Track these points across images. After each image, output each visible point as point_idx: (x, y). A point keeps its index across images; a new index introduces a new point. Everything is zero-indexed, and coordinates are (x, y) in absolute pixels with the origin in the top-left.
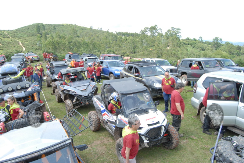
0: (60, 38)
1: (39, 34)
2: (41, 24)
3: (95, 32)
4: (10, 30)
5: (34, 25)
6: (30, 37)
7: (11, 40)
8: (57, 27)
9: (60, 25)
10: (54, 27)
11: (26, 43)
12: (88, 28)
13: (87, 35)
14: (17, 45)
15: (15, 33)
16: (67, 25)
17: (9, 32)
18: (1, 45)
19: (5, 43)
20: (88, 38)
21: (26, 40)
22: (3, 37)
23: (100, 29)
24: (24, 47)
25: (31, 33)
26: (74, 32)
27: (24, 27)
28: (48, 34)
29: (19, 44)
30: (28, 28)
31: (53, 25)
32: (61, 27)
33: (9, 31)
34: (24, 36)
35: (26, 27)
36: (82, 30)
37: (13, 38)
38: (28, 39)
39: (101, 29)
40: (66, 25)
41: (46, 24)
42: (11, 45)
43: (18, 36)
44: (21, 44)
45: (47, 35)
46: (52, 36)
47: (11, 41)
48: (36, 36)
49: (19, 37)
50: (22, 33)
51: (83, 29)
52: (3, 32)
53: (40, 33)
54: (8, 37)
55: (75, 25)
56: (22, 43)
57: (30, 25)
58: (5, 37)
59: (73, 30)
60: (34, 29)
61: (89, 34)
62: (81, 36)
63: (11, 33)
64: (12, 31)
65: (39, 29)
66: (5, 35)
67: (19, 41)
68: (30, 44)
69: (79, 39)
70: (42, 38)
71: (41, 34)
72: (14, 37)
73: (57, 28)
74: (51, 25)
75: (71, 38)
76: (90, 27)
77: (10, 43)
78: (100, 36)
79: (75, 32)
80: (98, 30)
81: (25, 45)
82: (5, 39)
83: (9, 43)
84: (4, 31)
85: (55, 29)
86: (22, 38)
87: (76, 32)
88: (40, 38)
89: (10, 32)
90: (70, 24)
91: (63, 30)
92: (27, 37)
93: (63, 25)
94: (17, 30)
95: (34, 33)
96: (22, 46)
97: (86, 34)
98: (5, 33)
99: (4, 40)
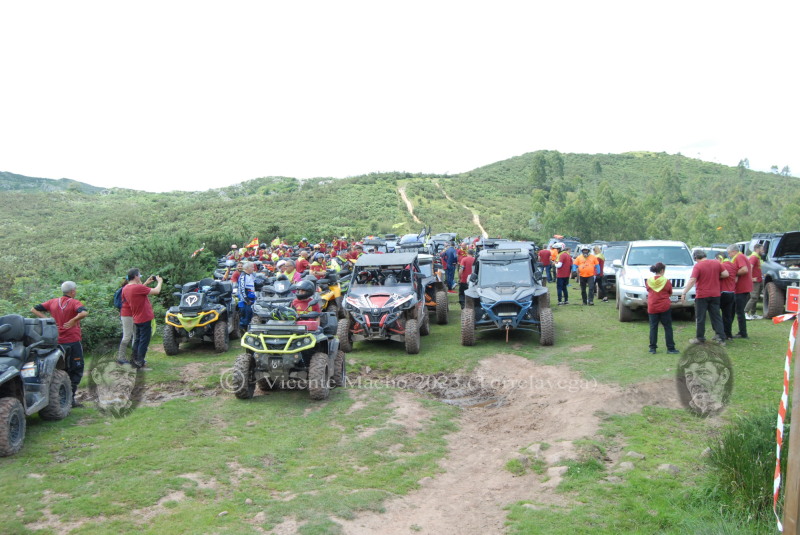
0: (613, 203)
1: (541, 187)
2: (552, 155)
3: (755, 183)
4: (449, 174)
5: (527, 157)
6: (510, 200)
7: (450, 208)
8: (608, 163)
9: (620, 157)
10: (598, 163)
11: (492, 216)
12: (730, 166)
13: (723, 192)
14: (465, 223)
15: (464, 186)
16: (647, 156)
17: (446, 180)
18: (419, 222)
19: (430, 216)
20: (722, 206)
21: (494, 208)
22: (428, 197)
23: (780, 171)
24: (486, 229)
25: (515, 184)
26: (670, 184)
27: (494, 165)
28: (572, 191)
29: (471, 219)
30: (506, 167)
31: (593, 157)
32: (624, 163)
33: (446, 177)
34: (493, 195)
35: (500, 163)
36: (706, 176)
37: (456, 199)
38: (503, 206)
39: (786, 169)
40: (641, 156)
41: (570, 155)
42: (446, 223)
43: (471, 193)
44: (476, 220)
45: (569, 193)
46: (584, 196)
47: (447, 210)
48: (529, 196)
49: (473, 199)
50: (486, 185)
51: (710, 170)
52: (428, 180)
53: (544, 184)
54: (440, 198)
55: (679, 155)
56: (481, 217)
57: (516, 158)
58: (432, 197)
59: (666, 177)
60: (527, 170)
61: (729, 189)
62: (695, 199)
63: (452, 185)
64: (456, 176)
65: (544, 170)
66: (434, 189)
67: (472, 210)
68: (505, 222)
69: (683, 211)
70: (548, 203)
71: (548, 189)
72: (459, 197)
73: (607, 167)
74: (585, 157)
75: (654, 204)
76: (736, 165)
77: (446, 215)
78: (777, 201)
79: (673, 183)
80: (772, 174)
81: (489, 225)
82: (432, 202)
83: (442, 216)
84: (433, 176)
85: (599, 170)
86: (483, 200)
87: (676, 183)
88: (542, 201)
89: (449, 180)
90: (658, 154)
91: (626, 176)
92: (500, 198)
93: (629, 157)
94: (470, 174)
95: (526, 183)
96: (480, 226)
97: (717, 190)
98: (435, 182)
99: (428, 206)
